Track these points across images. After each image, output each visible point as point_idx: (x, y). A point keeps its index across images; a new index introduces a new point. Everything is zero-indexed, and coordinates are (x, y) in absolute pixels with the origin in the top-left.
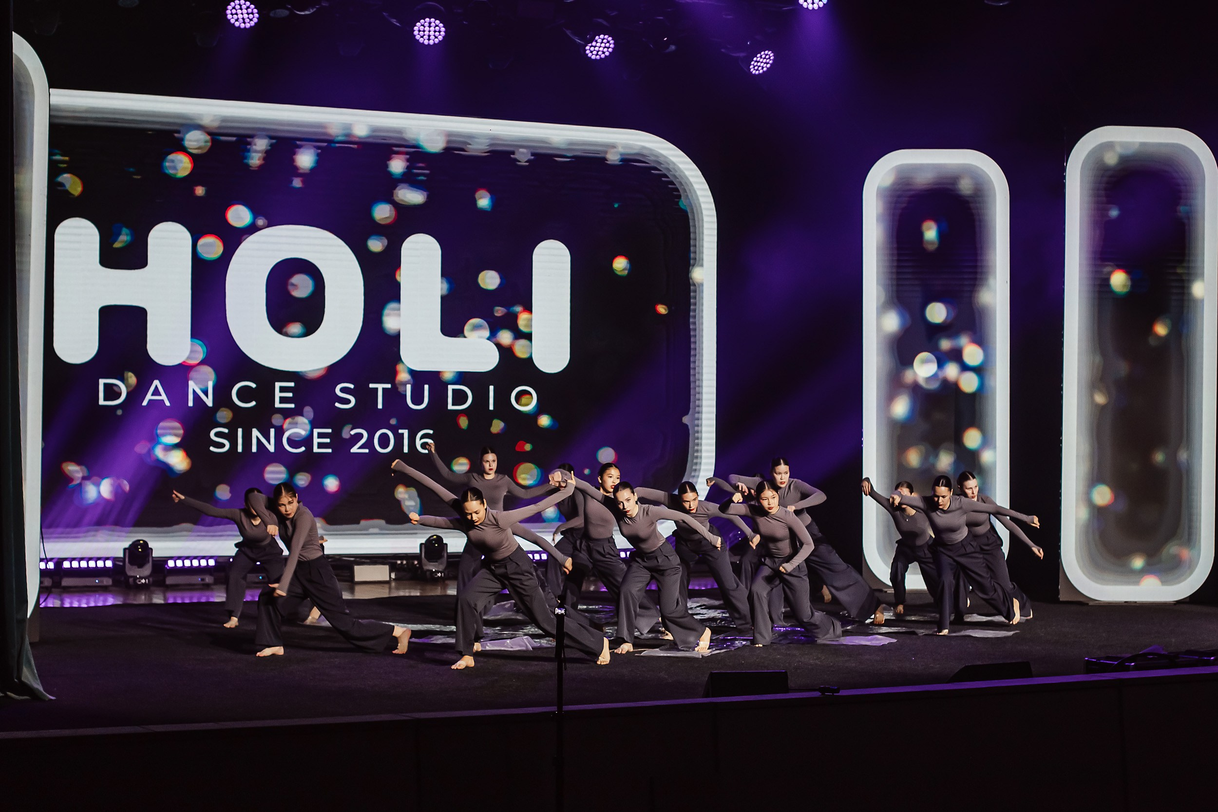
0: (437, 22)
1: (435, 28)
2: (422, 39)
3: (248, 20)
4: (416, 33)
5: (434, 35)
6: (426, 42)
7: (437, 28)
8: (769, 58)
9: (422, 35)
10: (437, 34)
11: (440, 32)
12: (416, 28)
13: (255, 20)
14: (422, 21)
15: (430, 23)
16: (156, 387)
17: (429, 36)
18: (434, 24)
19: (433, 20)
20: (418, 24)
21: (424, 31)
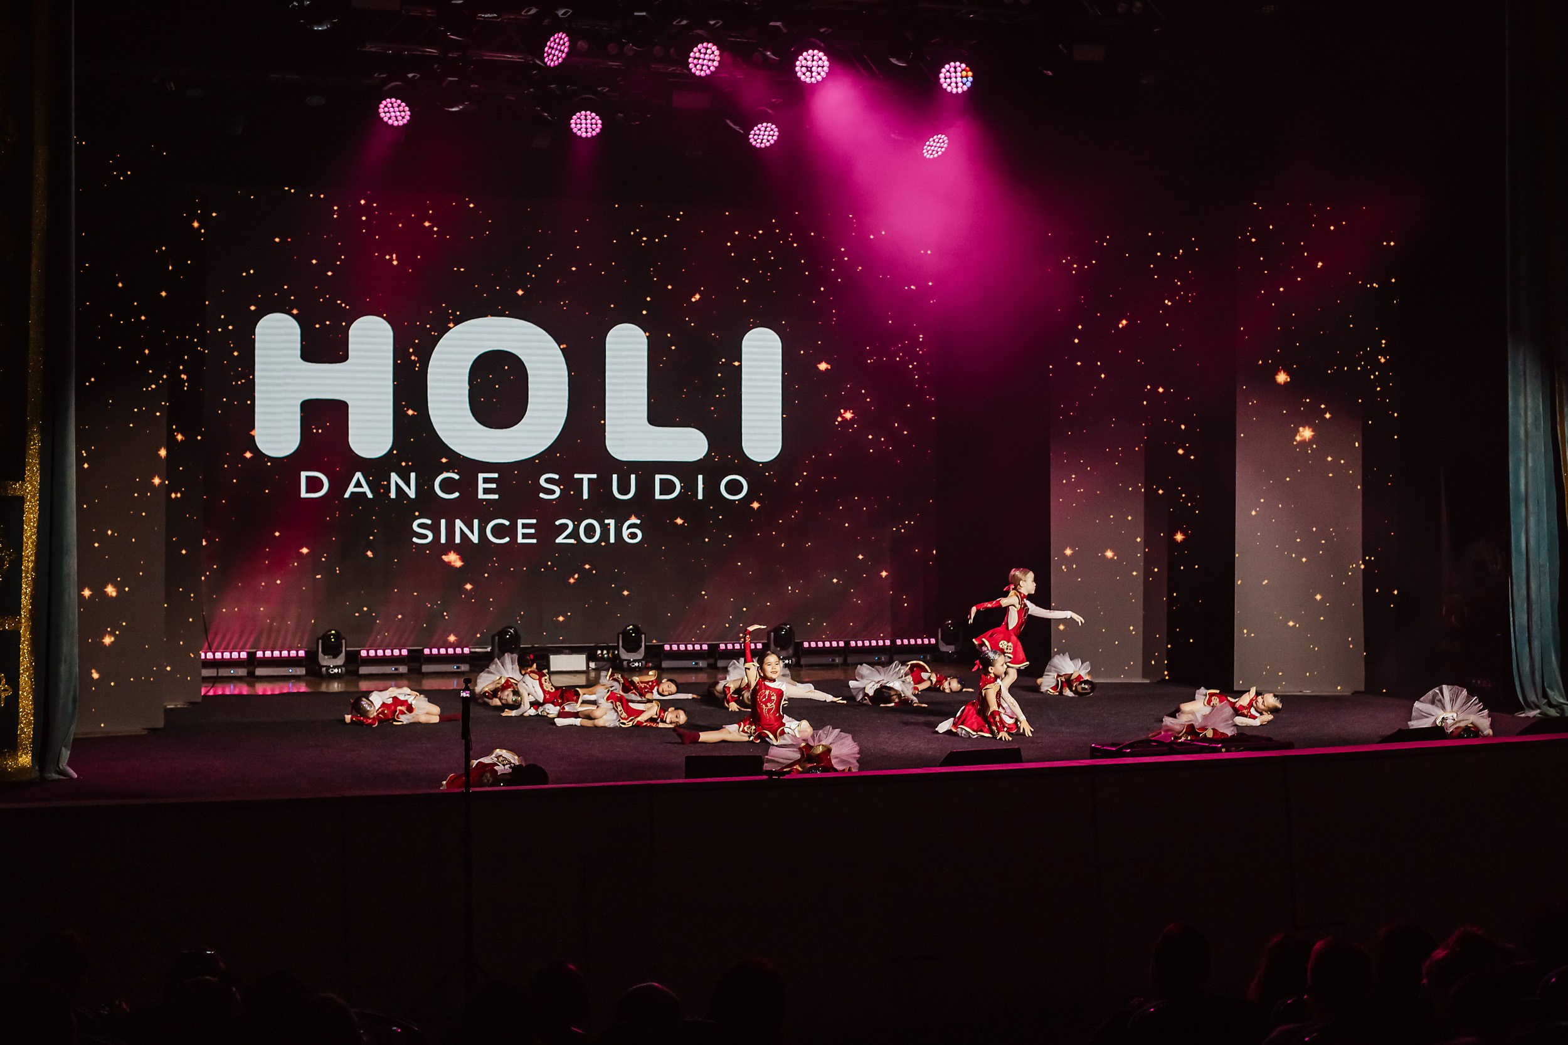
0: (594, 115)
1: (591, 120)
2: (579, 132)
3: (401, 118)
4: (573, 126)
5: (591, 128)
6: (584, 135)
7: (594, 121)
8: (943, 142)
9: (579, 128)
10: (594, 126)
11: (596, 124)
12: (572, 121)
13: (408, 118)
14: (578, 114)
15: (586, 116)
16: (358, 480)
17: (586, 128)
18: (590, 117)
19: (588, 112)
20: (574, 117)
21: (581, 124)
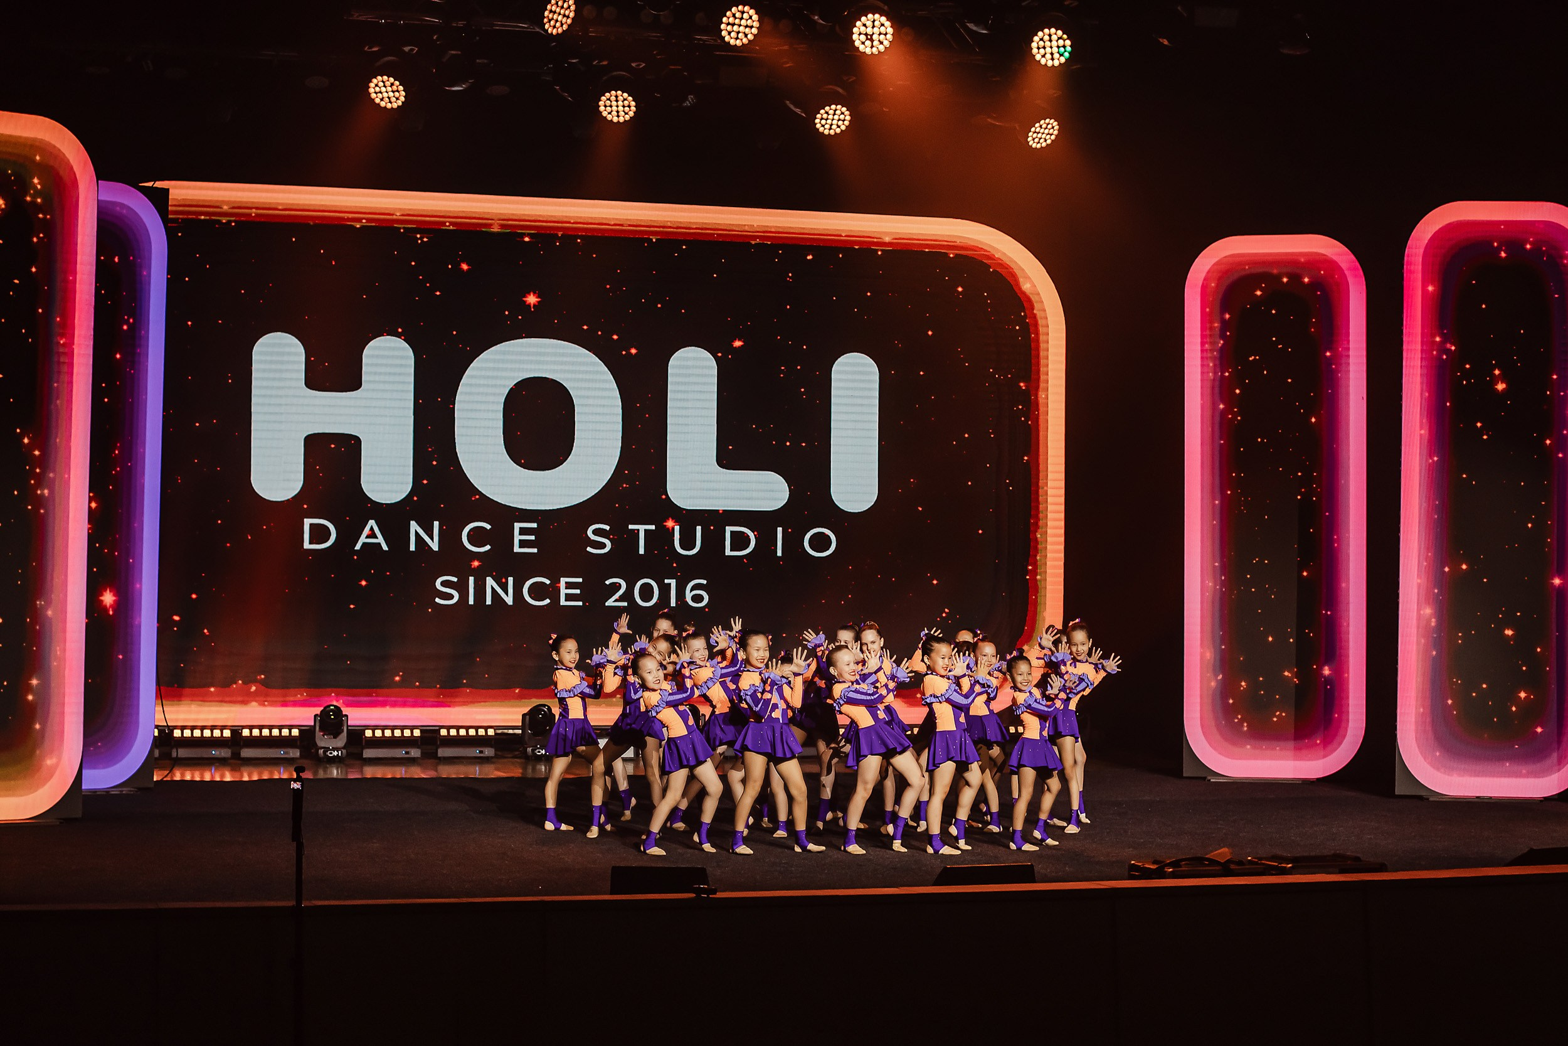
0: (625, 95)
1: (623, 102)
2: (610, 115)
3: (394, 99)
4: (602, 108)
5: (624, 111)
6: (615, 119)
7: (626, 102)
8: (1052, 128)
9: (609, 111)
10: (627, 109)
11: (629, 106)
12: (601, 103)
14: (607, 95)
15: (616, 97)
16: (372, 528)
17: (618, 112)
18: (621, 97)
19: (619, 92)
20: (603, 98)
21: (611, 106)
